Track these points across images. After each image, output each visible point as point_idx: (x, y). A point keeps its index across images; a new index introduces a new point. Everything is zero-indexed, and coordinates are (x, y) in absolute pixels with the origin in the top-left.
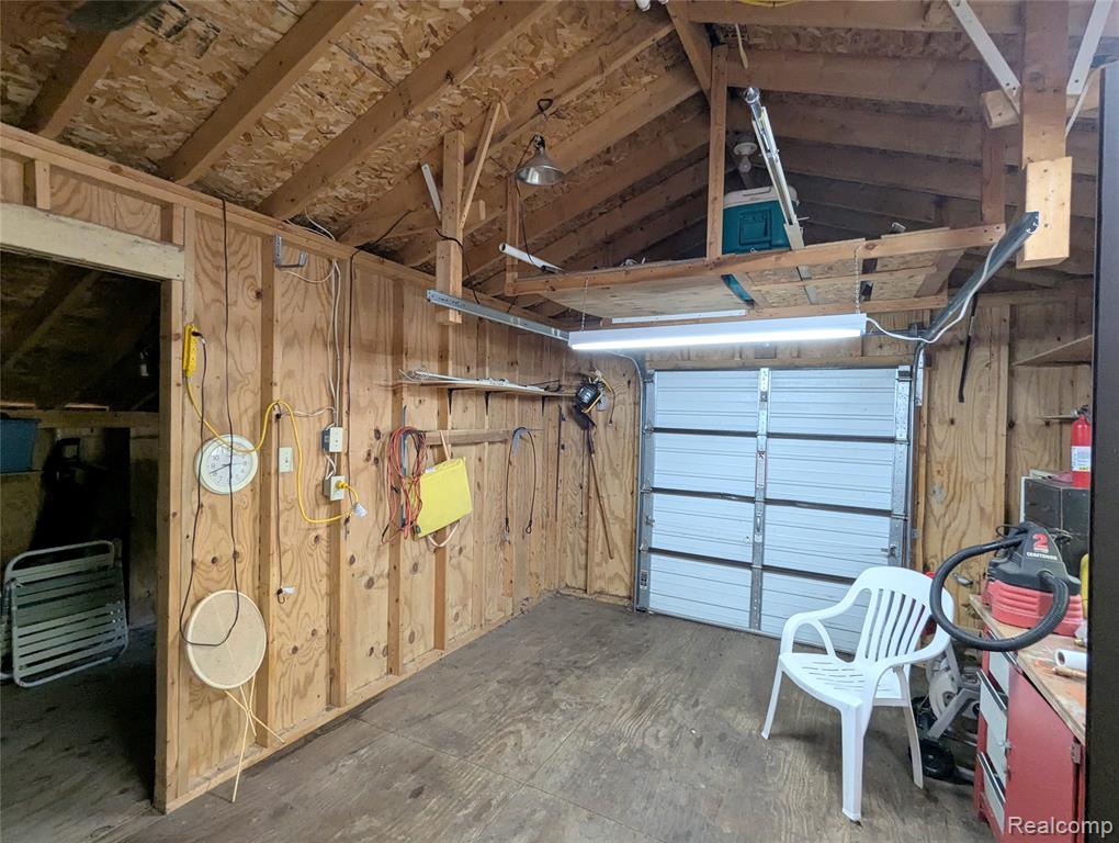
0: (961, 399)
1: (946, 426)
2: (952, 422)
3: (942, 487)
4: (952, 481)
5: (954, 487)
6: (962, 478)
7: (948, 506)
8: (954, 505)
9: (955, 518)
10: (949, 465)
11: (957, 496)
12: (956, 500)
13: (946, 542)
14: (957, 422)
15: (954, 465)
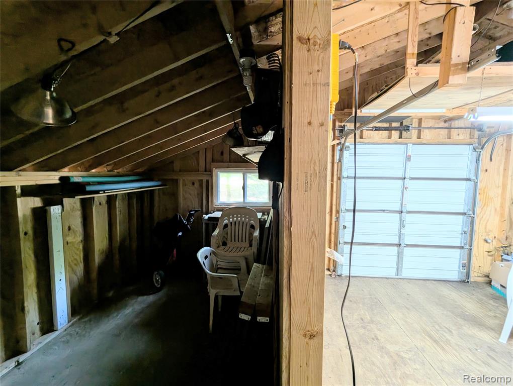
0: (491, 160)
1: (484, 172)
2: (486, 170)
3: (480, 200)
4: (485, 197)
5: (486, 200)
6: (489, 195)
7: (482, 209)
8: (485, 208)
9: (485, 213)
10: (484, 190)
11: (487, 204)
12: (486, 206)
13: (480, 225)
14: (488, 171)
15: (486, 191)
